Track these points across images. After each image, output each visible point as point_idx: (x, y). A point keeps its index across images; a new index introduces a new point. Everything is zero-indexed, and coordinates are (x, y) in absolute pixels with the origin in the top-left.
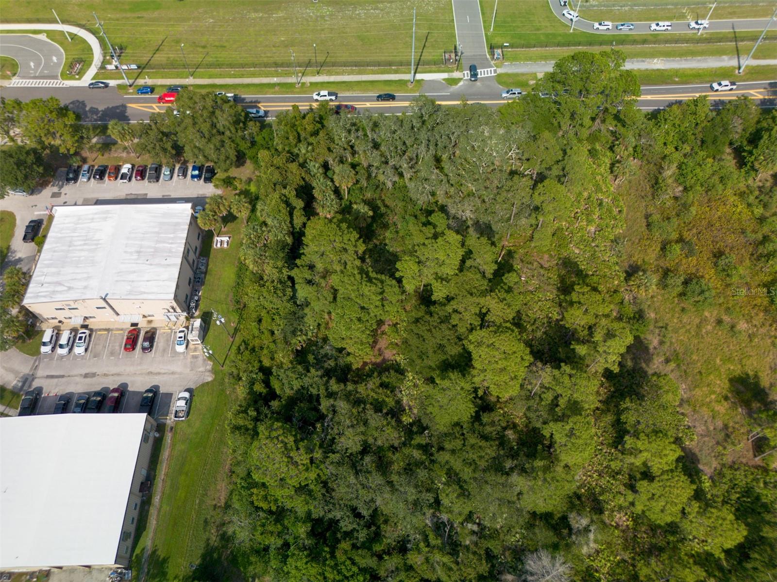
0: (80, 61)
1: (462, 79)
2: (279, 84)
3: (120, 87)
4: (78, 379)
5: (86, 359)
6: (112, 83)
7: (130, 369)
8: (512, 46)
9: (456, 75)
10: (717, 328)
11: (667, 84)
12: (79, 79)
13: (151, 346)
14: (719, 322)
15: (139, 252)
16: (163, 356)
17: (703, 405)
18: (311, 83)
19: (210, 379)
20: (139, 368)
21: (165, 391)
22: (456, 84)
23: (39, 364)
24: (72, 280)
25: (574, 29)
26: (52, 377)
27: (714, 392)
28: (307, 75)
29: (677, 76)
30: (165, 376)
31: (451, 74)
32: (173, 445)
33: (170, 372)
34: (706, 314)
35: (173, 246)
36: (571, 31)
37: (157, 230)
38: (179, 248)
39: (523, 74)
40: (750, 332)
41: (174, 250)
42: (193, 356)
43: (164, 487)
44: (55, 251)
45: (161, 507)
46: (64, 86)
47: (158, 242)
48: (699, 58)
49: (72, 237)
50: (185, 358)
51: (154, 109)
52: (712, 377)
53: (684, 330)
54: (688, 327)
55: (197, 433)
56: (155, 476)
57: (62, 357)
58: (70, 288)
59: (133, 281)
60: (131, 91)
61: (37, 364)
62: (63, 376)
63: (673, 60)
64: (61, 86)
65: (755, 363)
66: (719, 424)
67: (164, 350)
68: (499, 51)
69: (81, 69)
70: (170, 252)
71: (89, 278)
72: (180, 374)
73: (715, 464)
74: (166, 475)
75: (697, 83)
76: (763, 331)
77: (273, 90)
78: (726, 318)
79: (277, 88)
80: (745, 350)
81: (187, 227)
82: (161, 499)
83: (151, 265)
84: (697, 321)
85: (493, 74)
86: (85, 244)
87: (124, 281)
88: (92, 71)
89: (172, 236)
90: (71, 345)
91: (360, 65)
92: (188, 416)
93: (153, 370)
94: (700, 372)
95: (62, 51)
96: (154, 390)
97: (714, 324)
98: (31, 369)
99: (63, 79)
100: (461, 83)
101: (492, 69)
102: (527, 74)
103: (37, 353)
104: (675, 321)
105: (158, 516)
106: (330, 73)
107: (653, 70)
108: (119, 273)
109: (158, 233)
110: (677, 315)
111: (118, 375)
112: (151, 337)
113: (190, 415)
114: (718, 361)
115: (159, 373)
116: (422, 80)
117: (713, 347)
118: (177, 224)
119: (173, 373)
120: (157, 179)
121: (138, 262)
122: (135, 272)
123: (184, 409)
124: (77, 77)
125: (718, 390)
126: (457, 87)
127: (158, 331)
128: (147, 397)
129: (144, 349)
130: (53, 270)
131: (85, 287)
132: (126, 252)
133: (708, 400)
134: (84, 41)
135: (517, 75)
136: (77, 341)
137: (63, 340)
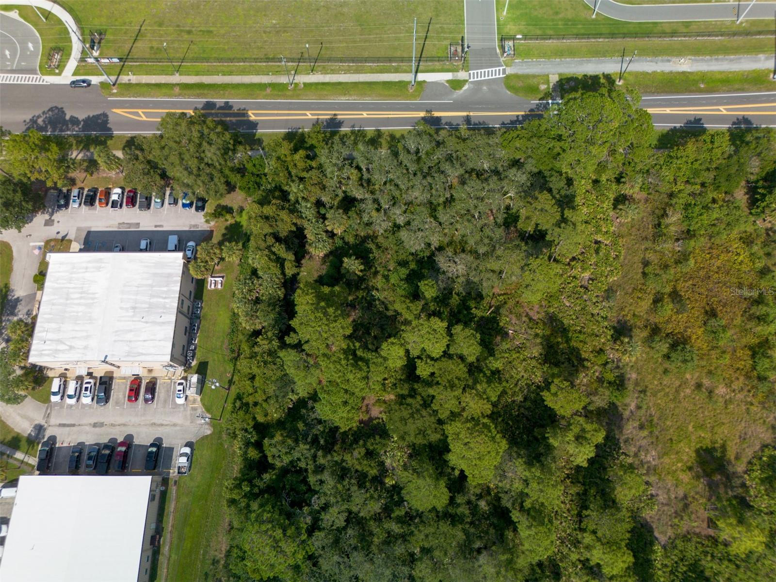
0: (58, 49)
1: (467, 81)
2: (270, 85)
3: (102, 84)
4: (87, 428)
5: (93, 408)
6: (95, 80)
7: (135, 420)
8: (525, 38)
9: (462, 75)
10: (696, 392)
11: (691, 92)
12: (59, 74)
13: (153, 398)
14: (699, 386)
15: (134, 308)
16: (164, 407)
17: (669, 473)
18: (305, 84)
19: (209, 432)
20: (143, 418)
21: (168, 446)
22: (461, 88)
23: (51, 410)
24: (73, 338)
25: (597, 14)
26: (64, 425)
27: (681, 460)
28: (300, 73)
29: (703, 81)
30: (167, 427)
31: (455, 73)
32: (178, 498)
33: (172, 423)
34: (688, 376)
35: (166, 301)
36: (594, 16)
37: (150, 282)
38: (173, 303)
39: (534, 76)
40: (728, 397)
41: (168, 306)
42: (192, 407)
43: (171, 538)
44: (53, 304)
45: (170, 556)
46: (45, 83)
47: (152, 296)
48: (732, 57)
49: (69, 288)
50: (185, 410)
51: (141, 117)
52: (682, 444)
53: (663, 393)
54: (667, 390)
55: (198, 487)
56: (163, 528)
57: (71, 406)
58: (71, 348)
59: (130, 341)
60: (115, 91)
61: (49, 411)
62: (73, 425)
63: (702, 60)
64: (41, 83)
65: (726, 431)
66: (681, 493)
67: (165, 401)
68: (511, 43)
69: (60, 61)
70: (165, 308)
71: (87, 337)
72: (182, 426)
73: (670, 532)
74: (173, 526)
75: (725, 92)
76: (740, 396)
77: (264, 93)
78: (706, 382)
79: (269, 90)
80: (719, 416)
81: (180, 279)
82: (170, 549)
83: (147, 322)
84: (677, 383)
85: (501, 76)
86: (81, 298)
87: (122, 341)
88: (72, 64)
89: (165, 289)
90: (78, 395)
91: (357, 61)
92: (189, 470)
93: (156, 421)
94: (671, 439)
95: (38, 35)
96: (157, 443)
97: (693, 388)
98: (44, 416)
99: (43, 74)
100: (466, 87)
101: (501, 68)
102: (539, 76)
103: (47, 400)
104: (656, 382)
105: (168, 564)
106: (325, 71)
107: (678, 73)
108: (117, 331)
109: (152, 286)
110: (658, 376)
111: (124, 425)
112: (152, 388)
113: (192, 469)
114: (690, 428)
115: (162, 425)
116: (424, 81)
117: (688, 413)
118: (169, 275)
119: (175, 425)
120: (148, 207)
121: (134, 319)
122: (131, 331)
123: (186, 465)
124: (57, 71)
125: (685, 458)
126: (461, 91)
127: (158, 381)
128: (151, 452)
129: (146, 401)
130: (53, 325)
131: (86, 348)
132: (121, 308)
133: (674, 468)
134: (60, 22)
135: (527, 76)
136: (83, 392)
137: (71, 391)
